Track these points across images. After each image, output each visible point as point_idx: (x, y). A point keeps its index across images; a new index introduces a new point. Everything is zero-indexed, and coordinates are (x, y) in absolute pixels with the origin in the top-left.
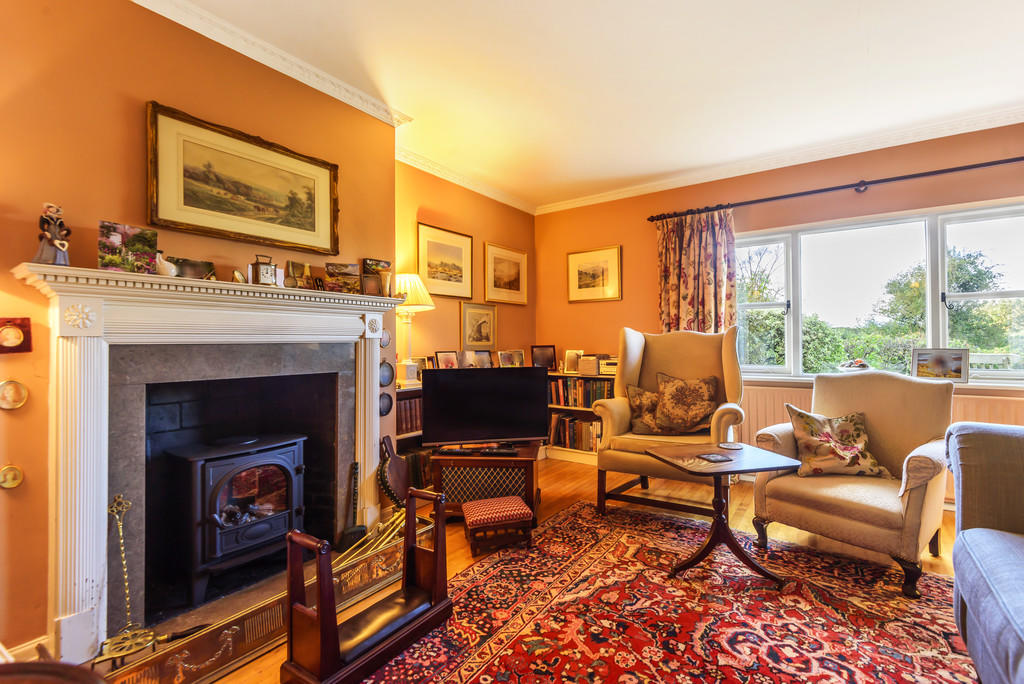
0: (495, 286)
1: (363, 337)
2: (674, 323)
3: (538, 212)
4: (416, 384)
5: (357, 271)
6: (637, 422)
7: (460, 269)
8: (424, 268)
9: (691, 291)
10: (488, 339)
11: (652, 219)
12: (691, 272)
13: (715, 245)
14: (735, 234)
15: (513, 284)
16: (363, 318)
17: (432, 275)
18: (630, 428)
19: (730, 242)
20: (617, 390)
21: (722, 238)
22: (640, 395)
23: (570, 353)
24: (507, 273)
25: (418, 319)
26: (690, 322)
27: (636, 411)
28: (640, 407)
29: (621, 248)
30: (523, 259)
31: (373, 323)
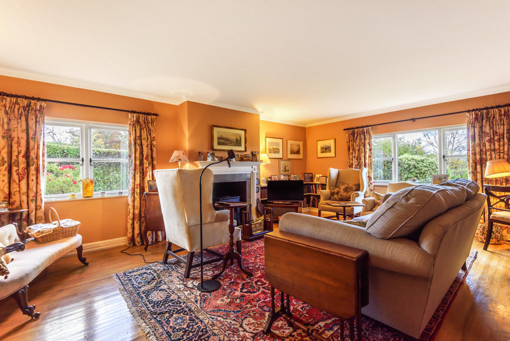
0: (291, 153)
1: (252, 172)
2: (351, 166)
3: (307, 126)
4: (265, 185)
5: (251, 156)
6: (332, 197)
7: (279, 149)
8: (268, 151)
9: (356, 155)
10: (288, 171)
11: (345, 130)
12: (357, 148)
13: (365, 139)
14: (372, 135)
15: (298, 152)
16: (252, 167)
17: (270, 152)
18: (330, 199)
19: (370, 138)
20: (327, 187)
21: (367, 137)
22: (334, 189)
23: (317, 176)
24: (296, 149)
25: (267, 166)
26: (356, 165)
27: (332, 194)
28: (333, 193)
29: (335, 139)
30: (301, 143)
31: (255, 168)
